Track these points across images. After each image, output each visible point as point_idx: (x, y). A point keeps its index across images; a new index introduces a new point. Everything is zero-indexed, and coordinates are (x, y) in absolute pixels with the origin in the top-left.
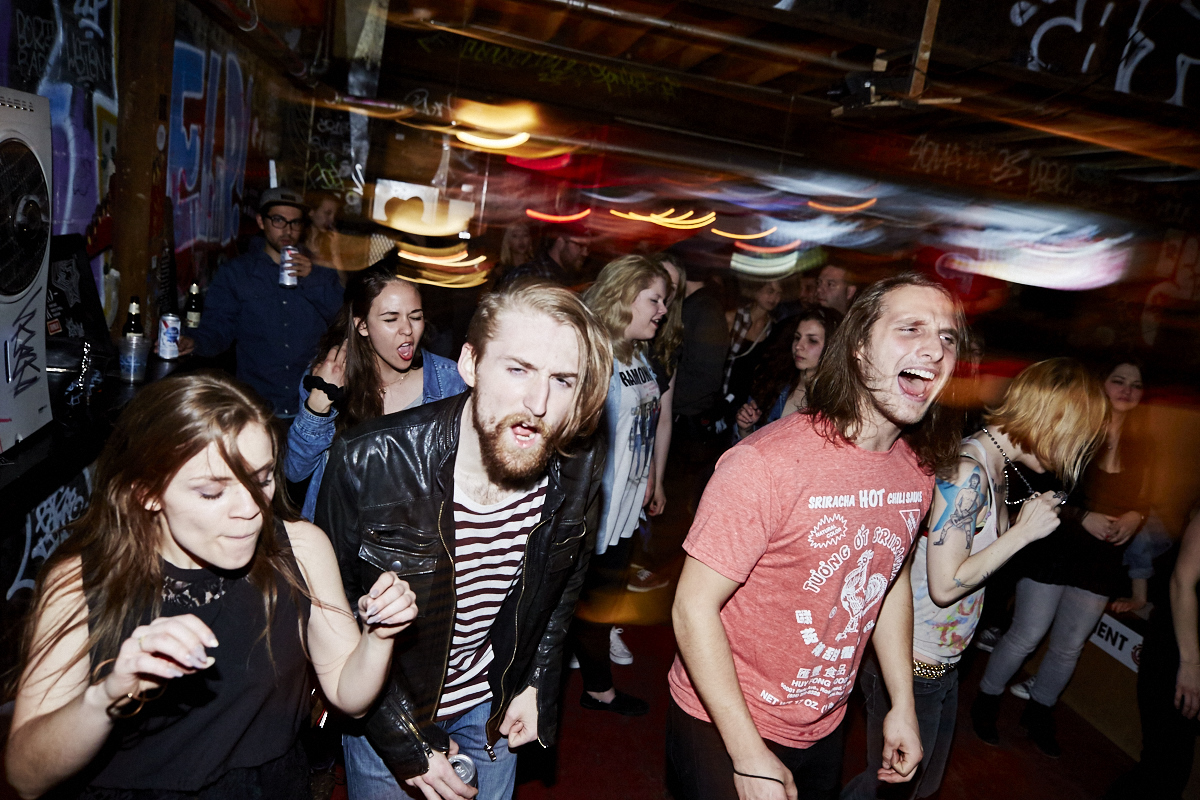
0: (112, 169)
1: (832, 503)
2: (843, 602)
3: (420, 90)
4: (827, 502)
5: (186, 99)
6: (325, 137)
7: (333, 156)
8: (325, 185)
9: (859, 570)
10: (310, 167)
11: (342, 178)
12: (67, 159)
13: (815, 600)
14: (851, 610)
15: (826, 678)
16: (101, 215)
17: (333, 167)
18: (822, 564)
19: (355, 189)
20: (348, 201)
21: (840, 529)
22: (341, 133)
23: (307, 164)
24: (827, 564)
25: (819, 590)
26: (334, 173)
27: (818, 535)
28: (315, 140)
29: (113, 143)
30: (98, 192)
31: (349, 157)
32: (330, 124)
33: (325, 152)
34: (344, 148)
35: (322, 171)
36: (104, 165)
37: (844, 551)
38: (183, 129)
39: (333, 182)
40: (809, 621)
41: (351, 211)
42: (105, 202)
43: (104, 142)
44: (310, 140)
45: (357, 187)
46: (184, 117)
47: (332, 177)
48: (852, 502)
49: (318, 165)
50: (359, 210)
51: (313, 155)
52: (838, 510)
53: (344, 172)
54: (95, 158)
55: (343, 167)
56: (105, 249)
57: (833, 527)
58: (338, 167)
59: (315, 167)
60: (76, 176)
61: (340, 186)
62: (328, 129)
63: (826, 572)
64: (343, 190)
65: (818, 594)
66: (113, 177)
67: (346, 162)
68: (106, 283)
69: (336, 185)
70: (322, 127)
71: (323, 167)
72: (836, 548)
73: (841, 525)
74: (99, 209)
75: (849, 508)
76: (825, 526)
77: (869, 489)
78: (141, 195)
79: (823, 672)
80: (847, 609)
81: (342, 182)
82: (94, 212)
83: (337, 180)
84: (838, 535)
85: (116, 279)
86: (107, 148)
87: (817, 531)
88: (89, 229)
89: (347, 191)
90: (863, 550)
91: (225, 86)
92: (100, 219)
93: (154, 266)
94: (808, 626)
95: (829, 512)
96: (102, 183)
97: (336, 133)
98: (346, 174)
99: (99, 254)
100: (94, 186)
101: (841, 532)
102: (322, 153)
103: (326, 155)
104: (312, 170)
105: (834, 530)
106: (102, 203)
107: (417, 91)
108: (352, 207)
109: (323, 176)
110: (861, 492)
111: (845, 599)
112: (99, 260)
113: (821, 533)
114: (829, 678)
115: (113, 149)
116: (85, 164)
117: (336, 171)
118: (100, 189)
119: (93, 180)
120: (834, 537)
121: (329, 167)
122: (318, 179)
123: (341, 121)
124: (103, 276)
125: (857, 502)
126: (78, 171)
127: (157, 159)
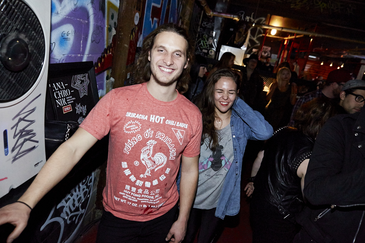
0: (114, 32)
1: (135, 116)
2: (142, 161)
3: (242, 11)
4: (133, 115)
5: (153, 7)
6: (204, 28)
7: (206, 36)
8: (202, 46)
9: (148, 148)
10: (198, 40)
11: (209, 44)
12: (88, 25)
13: (128, 157)
14: (146, 165)
15: (138, 194)
16: (107, 53)
17: (206, 40)
18: (129, 140)
19: (213, 49)
20: (210, 53)
21: (137, 127)
22: (211, 27)
23: (197, 39)
24: (131, 141)
25: (129, 153)
26: (206, 42)
27: (127, 128)
28: (201, 30)
29: (115, 19)
30: (106, 43)
31: (212, 37)
32: (207, 24)
33: (204, 34)
34: (211, 33)
35: (202, 41)
36: (110, 30)
37: (139, 137)
38: (151, 19)
39: (205, 45)
40: (126, 167)
41: (210, 57)
42: (109, 47)
43: (110, 19)
44: (199, 30)
45: (214, 48)
46: (151, 14)
47: (205, 44)
48: (146, 118)
49: (201, 39)
50: (213, 57)
51: (199, 35)
52: (138, 119)
53: (209, 42)
54: (105, 26)
55: (210, 40)
56: (107, 69)
57: (134, 126)
58: (208, 40)
59: (199, 40)
60: (93, 34)
61: (208, 47)
62: (206, 25)
63: (131, 145)
64: (209, 49)
65: (129, 155)
66: (114, 36)
67: (211, 38)
68: (107, 84)
69: (206, 47)
70: (204, 25)
71: (202, 40)
72: (134, 135)
73: (138, 126)
74: (106, 51)
75: (144, 120)
76: (131, 124)
77: (156, 115)
78: (126, 45)
79: (137, 191)
80: (145, 164)
81: (208, 46)
82: (103, 51)
83: (207, 45)
84: (136, 129)
85: (112, 82)
86: (112, 22)
87: (127, 126)
88: (100, 60)
89: (210, 49)
90: (149, 139)
91: (170, 4)
92: (106, 55)
93: (128, 77)
94: (126, 169)
95: (134, 119)
96: (108, 39)
97: (208, 27)
98: (210, 43)
99: (104, 71)
100: (104, 40)
101: (138, 129)
102: (203, 34)
103: (204, 36)
104: (198, 41)
105: (134, 127)
106: (107, 48)
107: (240, 12)
108: (211, 55)
109: (202, 43)
110: (152, 116)
111: (143, 160)
112: (104, 74)
113: (128, 127)
114: (140, 194)
115: (115, 23)
116: (99, 29)
117: (206, 41)
118: (107, 41)
119: (103, 37)
120: (134, 130)
121: (204, 40)
122: (200, 44)
123: (211, 22)
124: (105, 81)
125: (149, 118)
126: (94, 31)
127: (134, 28)
